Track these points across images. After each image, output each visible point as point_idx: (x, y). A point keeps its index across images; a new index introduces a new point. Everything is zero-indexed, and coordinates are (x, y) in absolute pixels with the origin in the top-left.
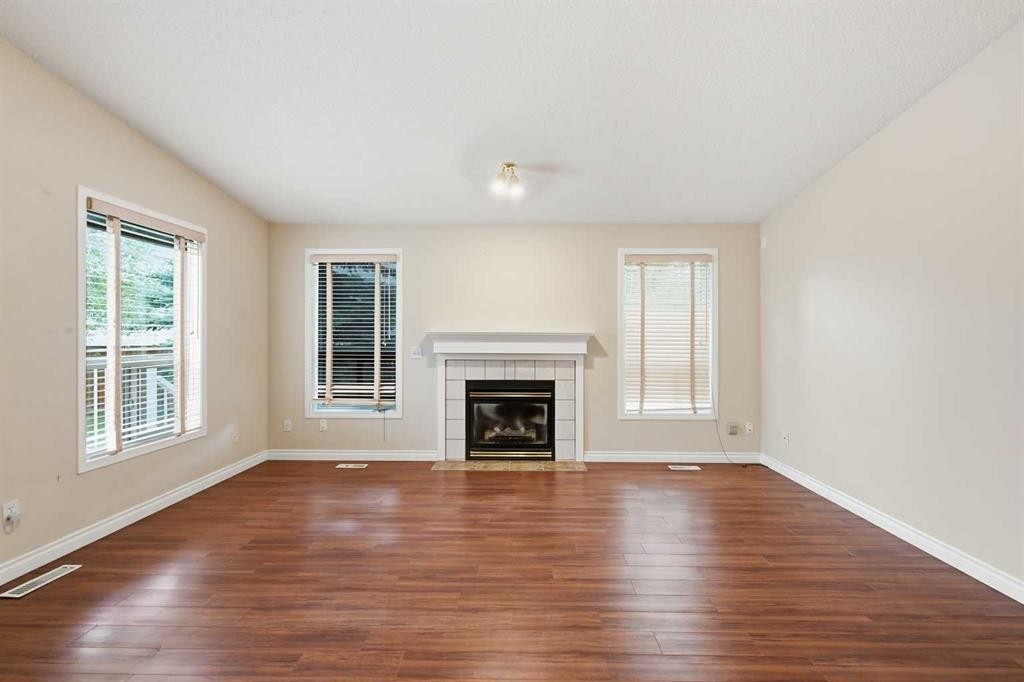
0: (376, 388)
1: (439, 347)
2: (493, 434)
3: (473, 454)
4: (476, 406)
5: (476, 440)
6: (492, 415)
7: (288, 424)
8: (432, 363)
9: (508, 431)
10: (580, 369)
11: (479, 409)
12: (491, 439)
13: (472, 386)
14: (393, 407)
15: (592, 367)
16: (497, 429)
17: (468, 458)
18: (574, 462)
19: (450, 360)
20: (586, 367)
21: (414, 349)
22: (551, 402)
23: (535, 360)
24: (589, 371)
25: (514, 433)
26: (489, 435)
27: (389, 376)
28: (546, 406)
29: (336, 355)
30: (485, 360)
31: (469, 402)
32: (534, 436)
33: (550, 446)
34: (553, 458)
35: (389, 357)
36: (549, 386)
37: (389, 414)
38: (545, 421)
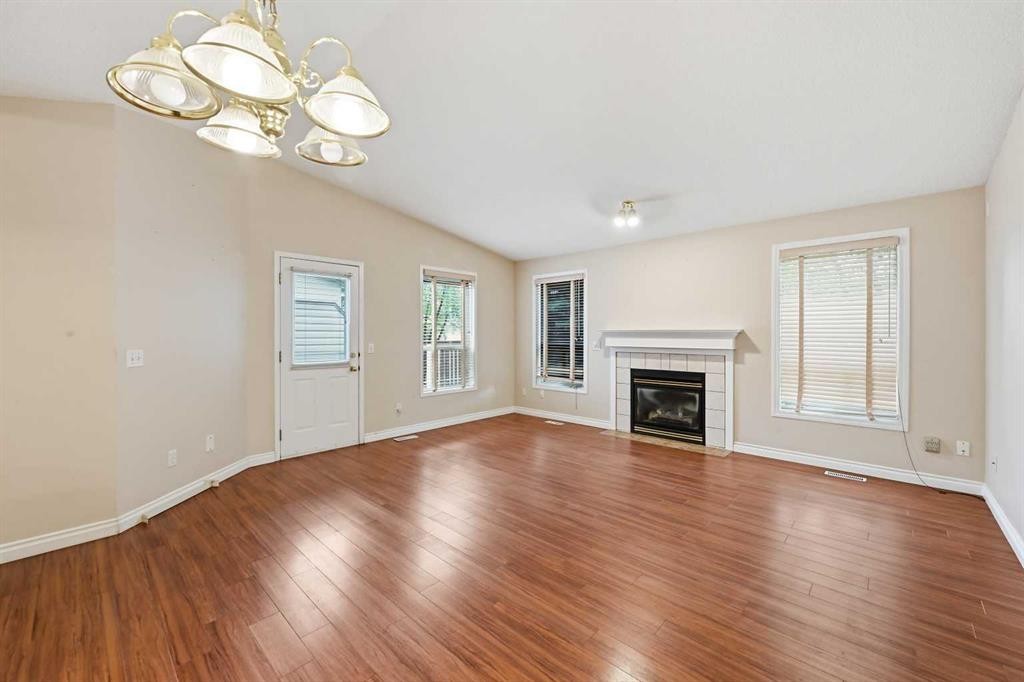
0: (571, 370)
1: (610, 342)
2: (655, 416)
3: (637, 428)
4: (639, 390)
5: (640, 416)
6: (651, 399)
7: (524, 391)
8: (607, 355)
9: (668, 414)
10: (729, 364)
11: (641, 393)
12: (653, 419)
13: (635, 373)
14: (581, 386)
15: (743, 363)
16: (659, 412)
17: (633, 431)
18: (723, 450)
19: (619, 353)
20: (736, 361)
21: (595, 343)
22: (702, 392)
23: (687, 354)
24: (739, 366)
25: (673, 417)
26: (652, 416)
27: (579, 362)
28: (697, 396)
29: (549, 347)
30: (645, 353)
31: (634, 387)
32: (690, 421)
33: (701, 431)
34: (704, 443)
35: (579, 349)
36: (700, 377)
37: (579, 390)
38: (696, 409)
